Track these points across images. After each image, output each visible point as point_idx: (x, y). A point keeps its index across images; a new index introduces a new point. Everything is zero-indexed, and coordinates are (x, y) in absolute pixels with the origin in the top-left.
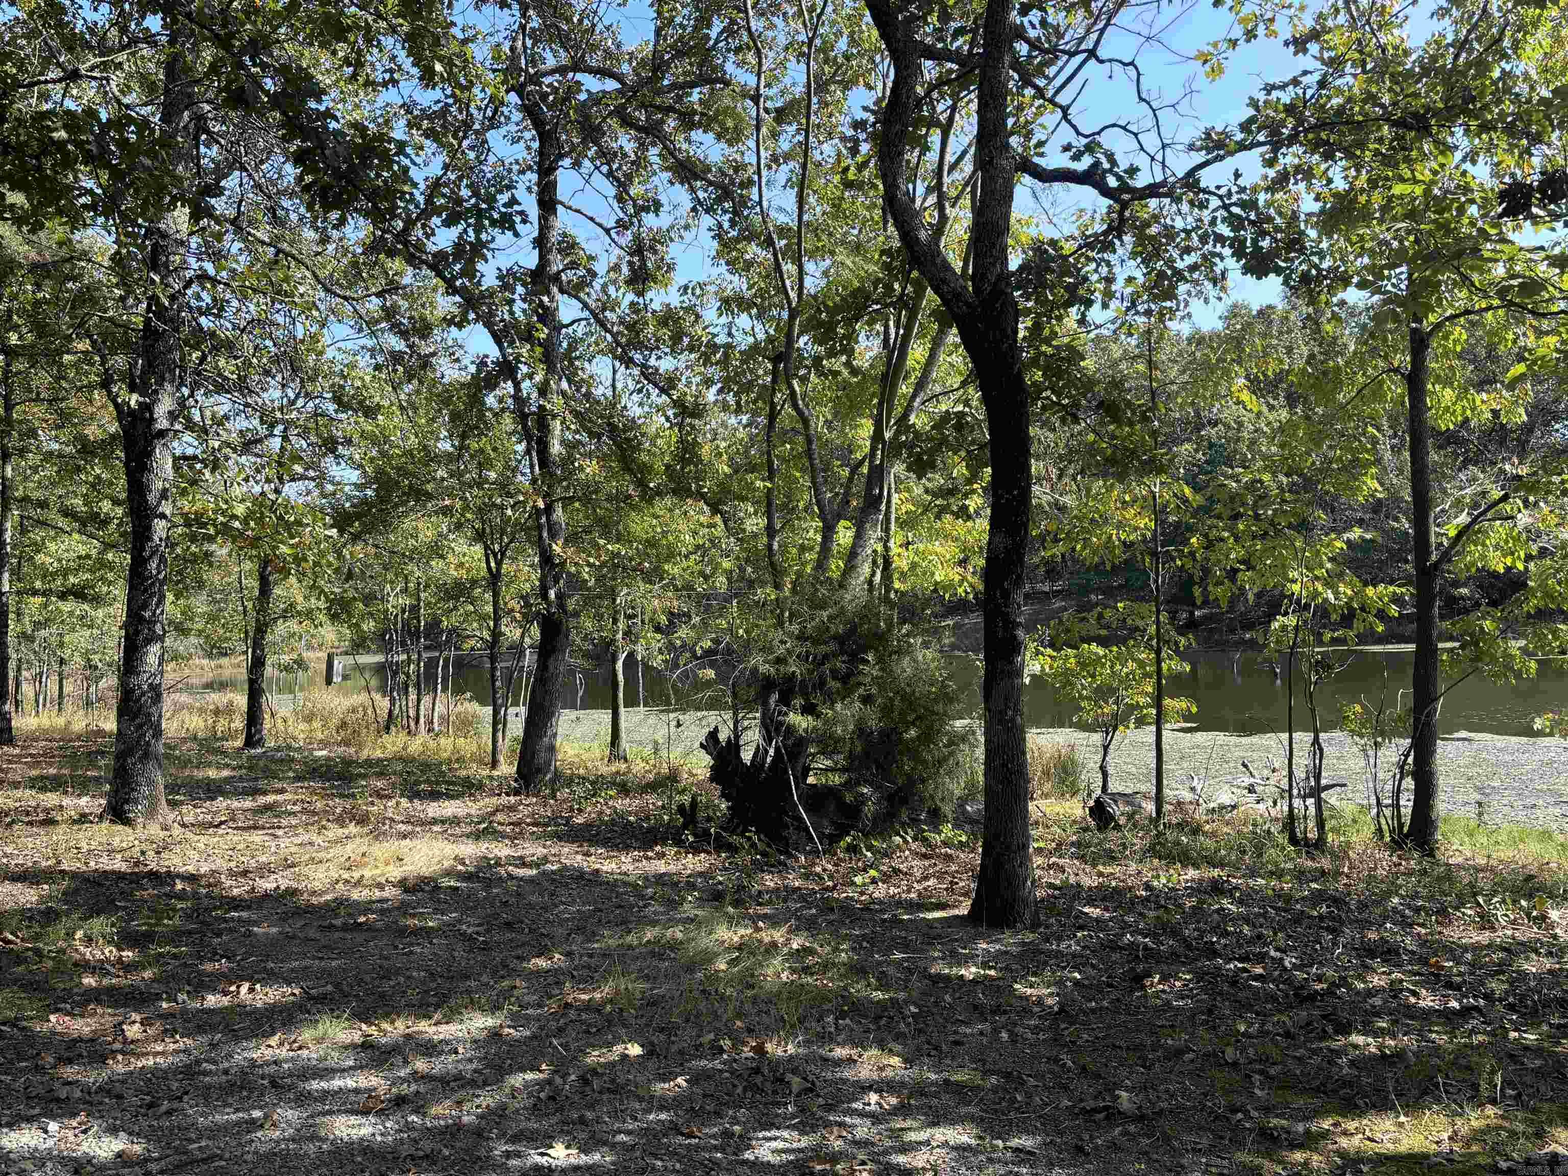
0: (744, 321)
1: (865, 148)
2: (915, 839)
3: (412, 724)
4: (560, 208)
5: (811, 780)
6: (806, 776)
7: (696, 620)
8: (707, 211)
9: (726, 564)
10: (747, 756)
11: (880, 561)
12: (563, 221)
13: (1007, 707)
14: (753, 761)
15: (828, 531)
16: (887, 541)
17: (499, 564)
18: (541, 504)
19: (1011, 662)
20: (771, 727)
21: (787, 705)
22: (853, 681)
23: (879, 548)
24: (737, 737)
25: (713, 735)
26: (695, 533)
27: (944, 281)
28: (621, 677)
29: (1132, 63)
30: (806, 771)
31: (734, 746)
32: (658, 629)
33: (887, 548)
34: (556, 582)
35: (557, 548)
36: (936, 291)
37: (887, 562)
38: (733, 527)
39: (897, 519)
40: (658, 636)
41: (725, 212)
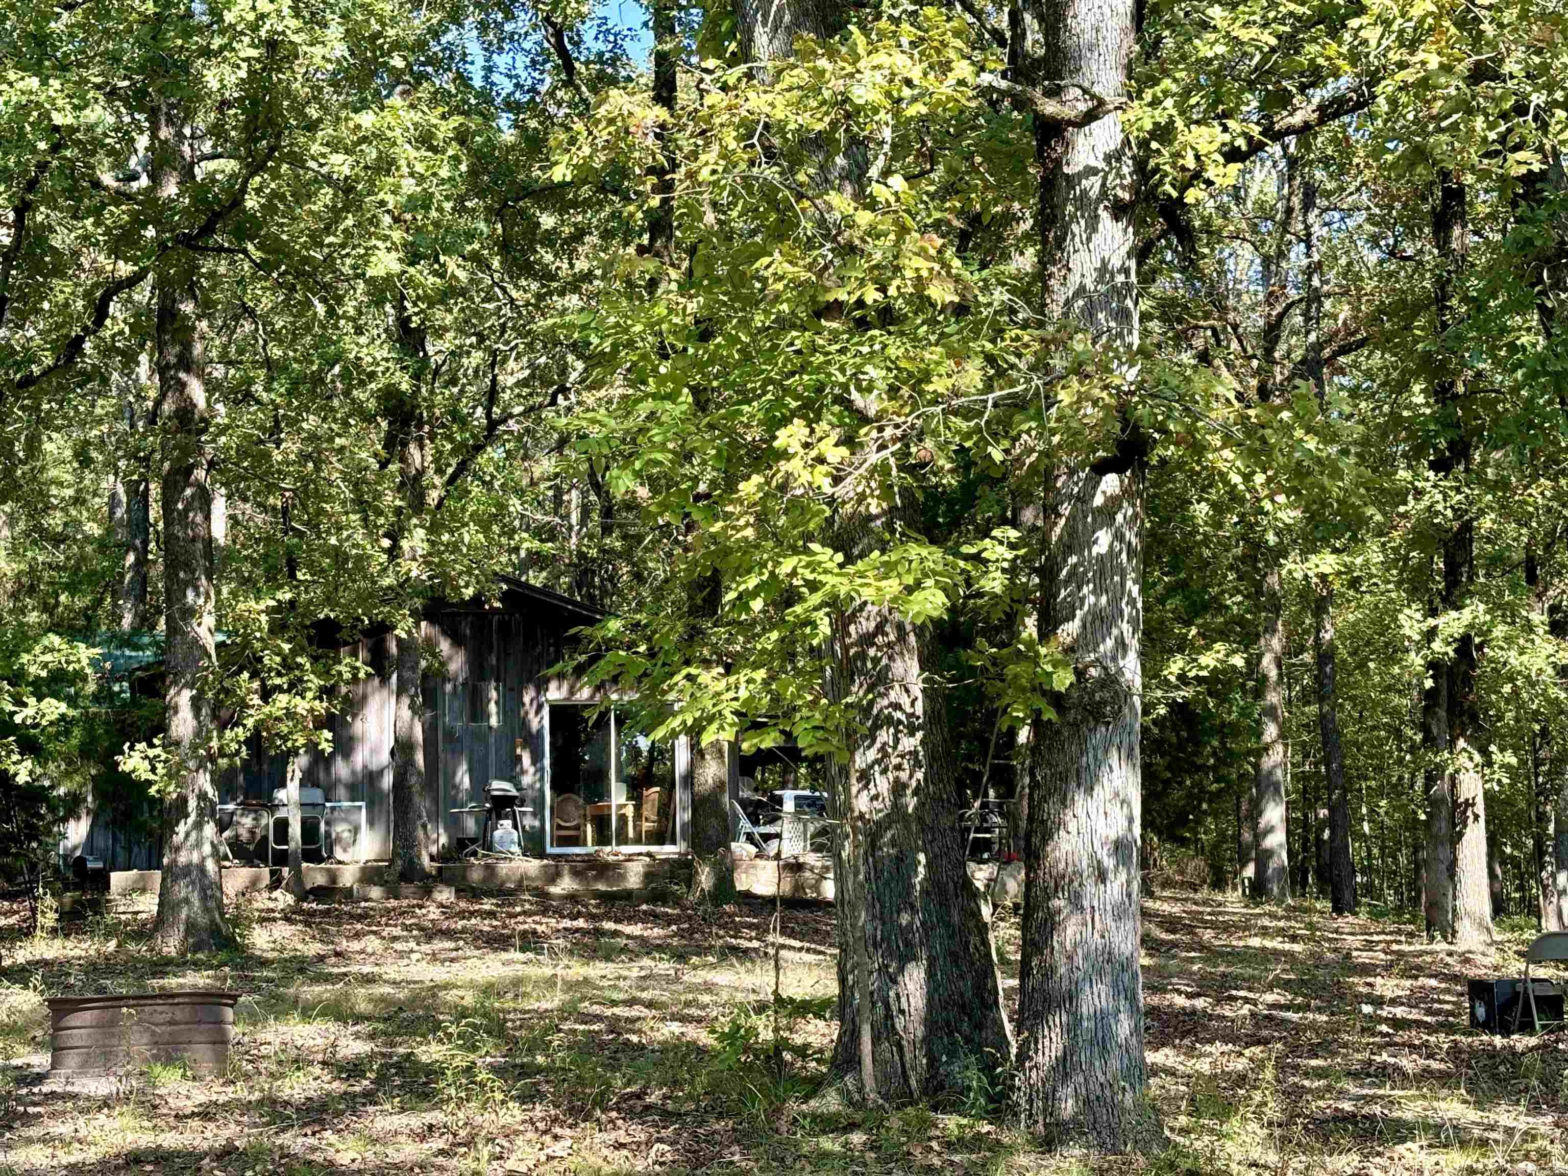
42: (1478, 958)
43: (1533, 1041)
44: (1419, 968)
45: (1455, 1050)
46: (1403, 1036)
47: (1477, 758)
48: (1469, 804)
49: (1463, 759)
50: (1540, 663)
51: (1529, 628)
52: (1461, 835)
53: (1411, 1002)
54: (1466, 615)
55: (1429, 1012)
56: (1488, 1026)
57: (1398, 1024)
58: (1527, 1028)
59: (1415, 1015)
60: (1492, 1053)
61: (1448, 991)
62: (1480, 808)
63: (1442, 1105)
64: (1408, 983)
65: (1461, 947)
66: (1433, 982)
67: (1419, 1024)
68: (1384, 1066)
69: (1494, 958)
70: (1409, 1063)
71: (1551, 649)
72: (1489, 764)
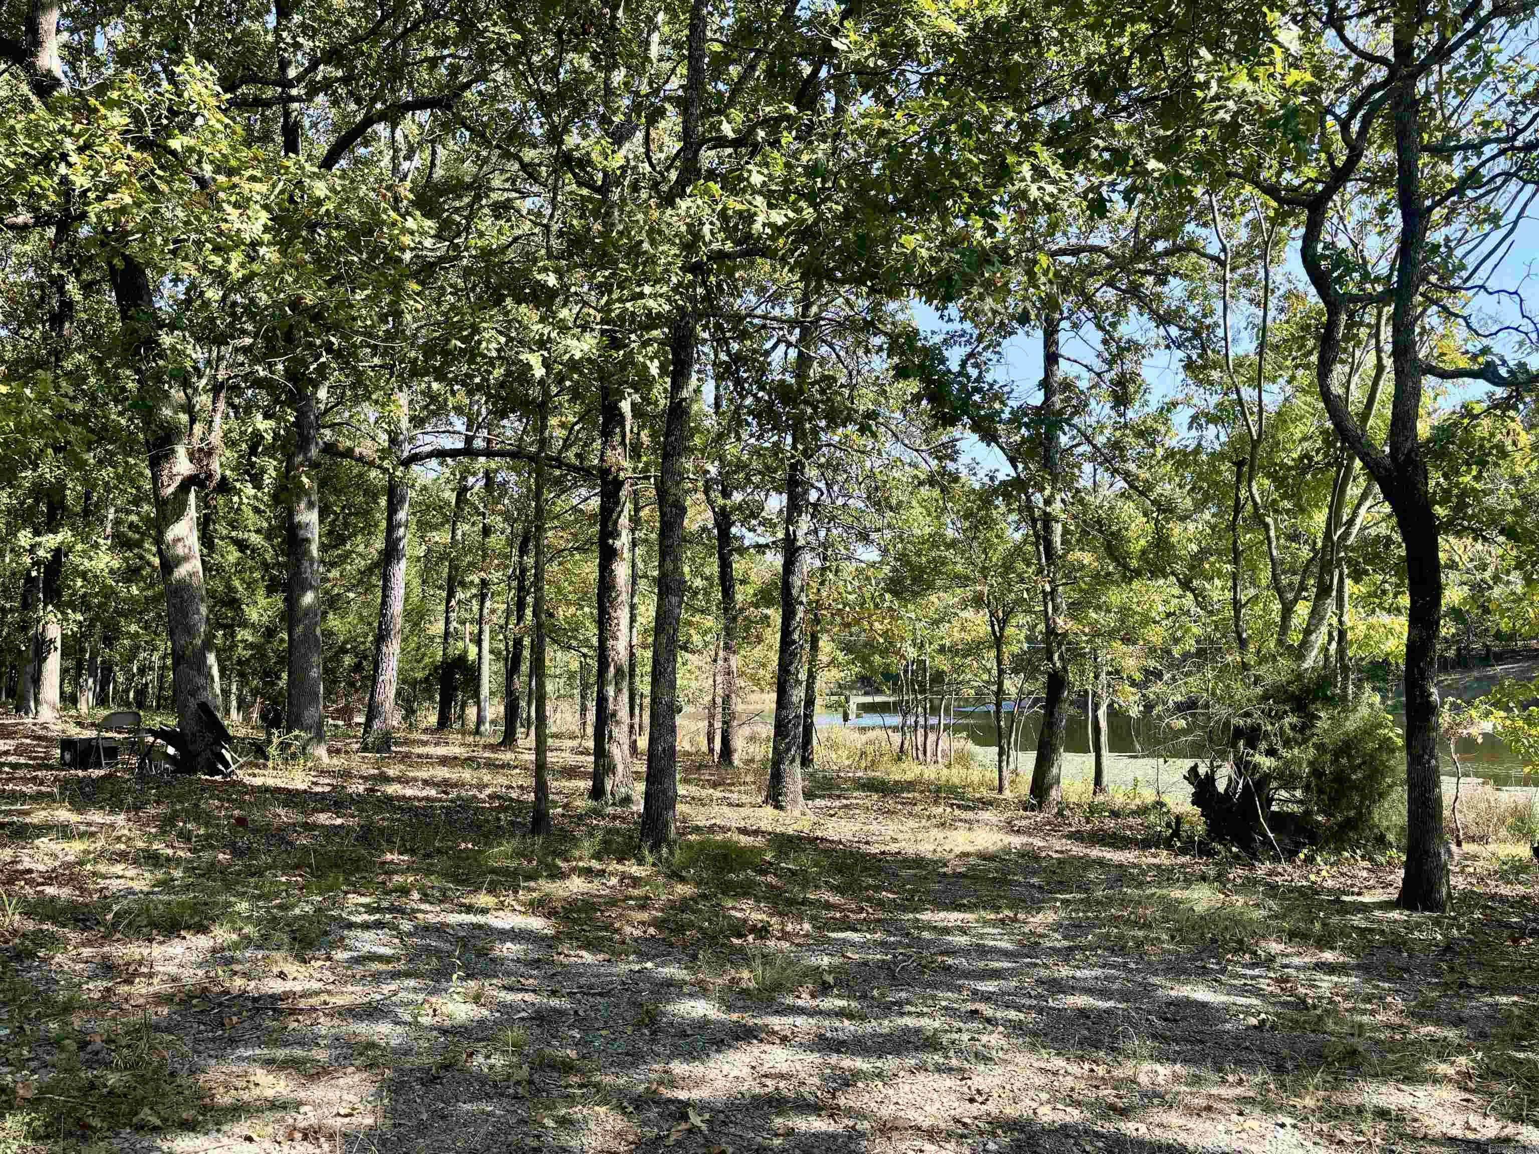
0: (1211, 431)
1: (1310, 343)
2: (1363, 858)
3: (921, 756)
4: (1061, 360)
5: (1275, 808)
6: (1270, 805)
7: (1167, 677)
8: (1178, 348)
9: (1196, 630)
10: (1221, 787)
11: (1335, 634)
12: (1064, 369)
13: (1425, 752)
14: (1226, 790)
15: (1287, 611)
16: (1342, 615)
17: (1002, 629)
18: (1048, 588)
19: (1428, 720)
20: (1242, 766)
21: (1254, 748)
22: (1308, 732)
23: (1335, 621)
24: (1213, 772)
25: (1194, 770)
26: (1166, 602)
27: (1368, 454)
28: (1103, 724)
29: (1516, 293)
30: (1270, 801)
31: (1210, 779)
32: (1133, 684)
33: (1341, 622)
34: (1059, 648)
35: (1060, 621)
36: (1361, 459)
37: (1342, 634)
38: (1200, 598)
39: (1350, 597)
40: (1134, 690)
41: (1194, 347)
42: (52, 727)
43: (102, 772)
44: (15, 732)
45: (56, 779)
46: (20, 773)
47: (59, 616)
48: (52, 641)
49: (51, 616)
50: (102, 566)
51: (96, 546)
52: (45, 659)
53: (18, 751)
54: (60, 537)
55: (30, 758)
56: (73, 765)
57: (15, 766)
58: (98, 766)
59: (22, 760)
60: (80, 781)
61: (39, 746)
62: (58, 644)
63: (57, 813)
64: (12, 742)
65: (40, 720)
66: (28, 741)
67: (27, 766)
68: (13, 792)
69: (60, 727)
70: (30, 789)
71: (108, 559)
72: (67, 620)
